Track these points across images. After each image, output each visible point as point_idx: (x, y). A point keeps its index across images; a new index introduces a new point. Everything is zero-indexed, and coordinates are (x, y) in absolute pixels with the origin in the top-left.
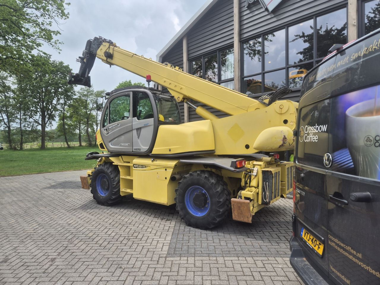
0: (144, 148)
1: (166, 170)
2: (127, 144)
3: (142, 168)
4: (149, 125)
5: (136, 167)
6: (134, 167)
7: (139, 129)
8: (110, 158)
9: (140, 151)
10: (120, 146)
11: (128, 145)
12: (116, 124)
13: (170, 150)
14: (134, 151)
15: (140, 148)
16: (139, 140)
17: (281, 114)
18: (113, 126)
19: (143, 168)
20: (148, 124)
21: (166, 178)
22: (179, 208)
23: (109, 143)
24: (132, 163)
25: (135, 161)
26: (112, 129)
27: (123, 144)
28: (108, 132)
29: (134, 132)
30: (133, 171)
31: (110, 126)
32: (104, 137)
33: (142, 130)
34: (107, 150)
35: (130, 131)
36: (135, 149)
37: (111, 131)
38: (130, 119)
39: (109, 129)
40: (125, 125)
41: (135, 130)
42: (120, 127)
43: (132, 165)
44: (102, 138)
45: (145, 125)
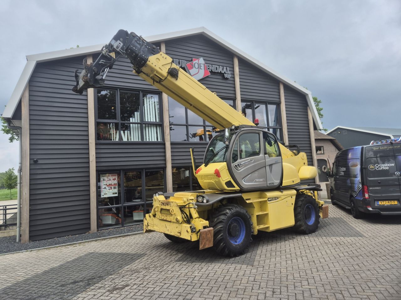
0: (277, 182)
1: (292, 197)
3: (275, 200)
4: (278, 162)
5: (271, 201)
6: (269, 201)
7: (271, 166)
9: (273, 185)
10: (255, 182)
11: (263, 180)
12: (250, 160)
13: (293, 182)
14: (268, 185)
15: (273, 182)
16: (272, 175)
17: (303, 159)
18: (246, 162)
21: (292, 204)
23: (242, 180)
24: (267, 198)
25: (269, 194)
26: (245, 165)
27: (257, 180)
28: (240, 169)
29: (268, 168)
30: (269, 205)
31: (242, 162)
32: (235, 174)
33: (273, 166)
34: (238, 188)
35: (264, 167)
36: (269, 184)
37: (244, 167)
38: (261, 155)
39: (240, 165)
40: (258, 161)
41: (268, 166)
42: (254, 163)
43: (266, 199)
44: (230, 175)
45: (275, 162)
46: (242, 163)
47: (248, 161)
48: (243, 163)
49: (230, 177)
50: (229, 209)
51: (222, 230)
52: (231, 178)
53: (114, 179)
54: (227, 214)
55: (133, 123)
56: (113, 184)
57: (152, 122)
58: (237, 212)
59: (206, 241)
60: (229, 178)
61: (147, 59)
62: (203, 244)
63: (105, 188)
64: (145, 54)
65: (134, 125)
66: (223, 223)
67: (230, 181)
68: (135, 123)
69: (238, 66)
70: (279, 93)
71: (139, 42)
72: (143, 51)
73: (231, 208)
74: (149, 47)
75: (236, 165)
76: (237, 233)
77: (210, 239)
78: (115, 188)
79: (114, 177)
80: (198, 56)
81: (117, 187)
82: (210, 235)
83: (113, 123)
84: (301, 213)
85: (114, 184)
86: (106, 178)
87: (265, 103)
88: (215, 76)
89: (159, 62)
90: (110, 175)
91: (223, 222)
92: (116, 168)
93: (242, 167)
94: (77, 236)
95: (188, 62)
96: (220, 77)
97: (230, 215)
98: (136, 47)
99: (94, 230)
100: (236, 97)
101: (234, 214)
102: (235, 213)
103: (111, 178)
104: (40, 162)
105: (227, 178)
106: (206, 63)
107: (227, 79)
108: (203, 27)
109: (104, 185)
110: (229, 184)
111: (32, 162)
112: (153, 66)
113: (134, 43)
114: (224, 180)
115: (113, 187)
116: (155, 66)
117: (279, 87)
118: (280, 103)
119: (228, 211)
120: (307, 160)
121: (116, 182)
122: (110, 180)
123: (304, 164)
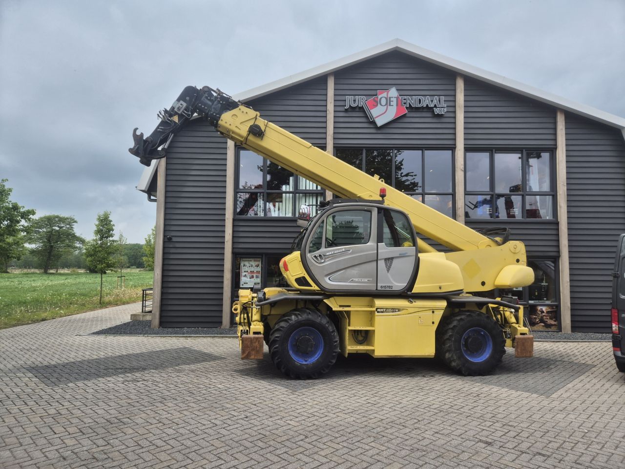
0: (399, 285)
1: (433, 312)
2: (366, 280)
3: (393, 312)
4: (407, 255)
5: (382, 312)
6: (378, 312)
7: (389, 260)
8: (324, 300)
9: (390, 289)
10: (350, 282)
11: (368, 280)
12: (344, 250)
13: (440, 288)
14: (379, 288)
15: (391, 285)
16: (389, 275)
17: (515, 253)
18: (335, 252)
19: (396, 312)
20: (406, 253)
21: (433, 323)
22: (455, 357)
23: (325, 278)
24: (375, 307)
25: (379, 303)
26: (333, 256)
27: (357, 280)
28: (323, 261)
29: (382, 264)
30: (376, 317)
31: (329, 251)
32: (311, 268)
33: (395, 261)
34: (317, 288)
35: (375, 261)
36: (381, 287)
37: (330, 260)
38: (371, 244)
39: (324, 256)
40: (362, 252)
41: (383, 261)
42: (350, 254)
43: (374, 309)
44: (304, 270)
45: (400, 254)
46: (327, 254)
47: (341, 251)
48: (330, 253)
49: (305, 272)
50: (296, 315)
51: (277, 340)
52: (306, 274)
53: (257, 266)
54: (289, 321)
55: (286, 192)
56: (255, 271)
57: (307, 190)
58: (308, 320)
59: (252, 350)
60: (302, 273)
61: (220, 118)
62: (247, 353)
63: (245, 276)
64: (217, 112)
65: (288, 195)
66: (280, 332)
67: (304, 278)
68: (289, 192)
69: (463, 91)
70: (555, 129)
71: (210, 98)
72: (214, 108)
73: (299, 314)
74: (223, 102)
75: (315, 256)
76: (309, 349)
77: (258, 348)
78: (257, 277)
79: (257, 263)
80: (388, 86)
81: (260, 275)
82: (257, 343)
83: (260, 193)
84: (453, 339)
85: (257, 272)
86: (247, 263)
87: (521, 150)
88: (418, 113)
89: (237, 119)
90: (253, 260)
91: (280, 330)
92: (258, 251)
93: (328, 259)
94: (205, 329)
95: (368, 97)
96: (429, 115)
97: (294, 322)
98: (205, 105)
99: (226, 326)
100: (455, 145)
101: (303, 322)
102: (304, 320)
103: (253, 263)
104: (174, 239)
105: (300, 273)
106: (400, 95)
107: (440, 116)
108: (397, 39)
109: (245, 272)
110: (301, 281)
111: (166, 240)
112: (227, 125)
113: (204, 100)
114: (293, 275)
115: (255, 275)
116: (230, 125)
117: (555, 118)
118: (556, 148)
119: (293, 317)
120: (525, 254)
121: (259, 269)
122: (252, 266)
123: (518, 261)
